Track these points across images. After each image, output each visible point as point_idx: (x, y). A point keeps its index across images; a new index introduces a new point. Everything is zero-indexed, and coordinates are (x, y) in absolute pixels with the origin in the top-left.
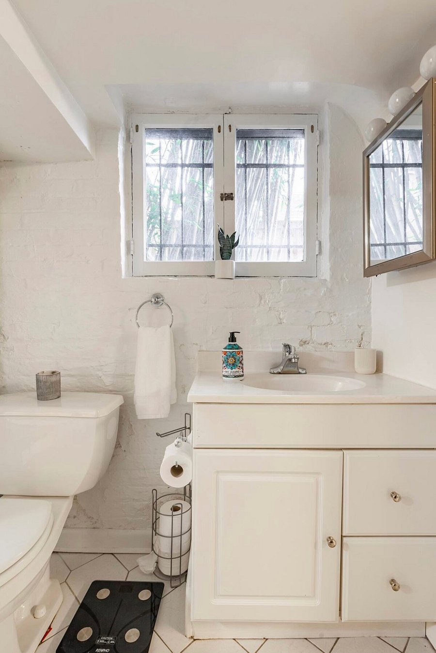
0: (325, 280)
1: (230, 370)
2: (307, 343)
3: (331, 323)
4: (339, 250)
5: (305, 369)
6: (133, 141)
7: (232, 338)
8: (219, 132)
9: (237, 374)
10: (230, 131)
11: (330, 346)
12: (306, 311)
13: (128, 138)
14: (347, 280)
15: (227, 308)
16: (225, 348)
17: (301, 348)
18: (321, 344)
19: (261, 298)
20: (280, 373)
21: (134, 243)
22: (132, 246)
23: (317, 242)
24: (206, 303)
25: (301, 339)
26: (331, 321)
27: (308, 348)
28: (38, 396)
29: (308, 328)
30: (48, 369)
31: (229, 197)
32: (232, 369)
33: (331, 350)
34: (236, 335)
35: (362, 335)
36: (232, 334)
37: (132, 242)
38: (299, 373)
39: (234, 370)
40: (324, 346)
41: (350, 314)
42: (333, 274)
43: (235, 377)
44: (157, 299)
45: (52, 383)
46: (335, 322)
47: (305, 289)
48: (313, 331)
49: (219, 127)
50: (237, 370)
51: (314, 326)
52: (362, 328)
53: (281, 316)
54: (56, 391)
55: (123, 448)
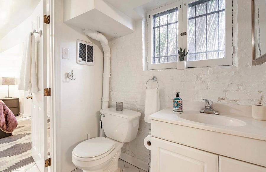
0: (236, 67)
1: (175, 108)
2: (223, 99)
3: (239, 90)
4: (245, 50)
5: (219, 112)
6: (148, 21)
7: (178, 95)
8: (180, 8)
9: (178, 110)
10: (185, 6)
11: (238, 102)
12: (223, 83)
13: (146, 20)
14: (250, 66)
15: (181, 82)
16: (174, 99)
17: (219, 101)
18: (232, 100)
19: (198, 77)
20: (203, 113)
21: (148, 58)
22: (147, 59)
23: (232, 47)
24: (172, 79)
25: (219, 97)
26: (239, 88)
27: (223, 102)
28: (117, 109)
29: (224, 92)
30: (120, 101)
31: (184, 34)
32: (176, 108)
33: (238, 104)
34: (179, 94)
35: (262, 97)
36: (178, 93)
37: (147, 58)
38: (214, 114)
39: (176, 109)
40: (234, 102)
41: (252, 85)
42: (240, 64)
43: (177, 111)
44: (154, 78)
45: (120, 106)
46: (241, 89)
47: (222, 72)
48: (227, 93)
49: (180, 5)
50: (178, 109)
51: (227, 91)
52: (261, 93)
53: (208, 86)
54: (121, 108)
55: (142, 131)
